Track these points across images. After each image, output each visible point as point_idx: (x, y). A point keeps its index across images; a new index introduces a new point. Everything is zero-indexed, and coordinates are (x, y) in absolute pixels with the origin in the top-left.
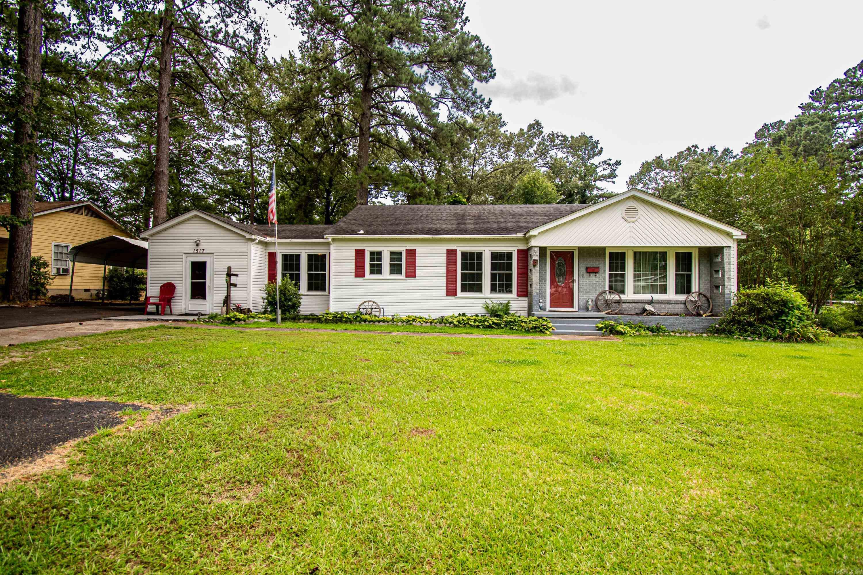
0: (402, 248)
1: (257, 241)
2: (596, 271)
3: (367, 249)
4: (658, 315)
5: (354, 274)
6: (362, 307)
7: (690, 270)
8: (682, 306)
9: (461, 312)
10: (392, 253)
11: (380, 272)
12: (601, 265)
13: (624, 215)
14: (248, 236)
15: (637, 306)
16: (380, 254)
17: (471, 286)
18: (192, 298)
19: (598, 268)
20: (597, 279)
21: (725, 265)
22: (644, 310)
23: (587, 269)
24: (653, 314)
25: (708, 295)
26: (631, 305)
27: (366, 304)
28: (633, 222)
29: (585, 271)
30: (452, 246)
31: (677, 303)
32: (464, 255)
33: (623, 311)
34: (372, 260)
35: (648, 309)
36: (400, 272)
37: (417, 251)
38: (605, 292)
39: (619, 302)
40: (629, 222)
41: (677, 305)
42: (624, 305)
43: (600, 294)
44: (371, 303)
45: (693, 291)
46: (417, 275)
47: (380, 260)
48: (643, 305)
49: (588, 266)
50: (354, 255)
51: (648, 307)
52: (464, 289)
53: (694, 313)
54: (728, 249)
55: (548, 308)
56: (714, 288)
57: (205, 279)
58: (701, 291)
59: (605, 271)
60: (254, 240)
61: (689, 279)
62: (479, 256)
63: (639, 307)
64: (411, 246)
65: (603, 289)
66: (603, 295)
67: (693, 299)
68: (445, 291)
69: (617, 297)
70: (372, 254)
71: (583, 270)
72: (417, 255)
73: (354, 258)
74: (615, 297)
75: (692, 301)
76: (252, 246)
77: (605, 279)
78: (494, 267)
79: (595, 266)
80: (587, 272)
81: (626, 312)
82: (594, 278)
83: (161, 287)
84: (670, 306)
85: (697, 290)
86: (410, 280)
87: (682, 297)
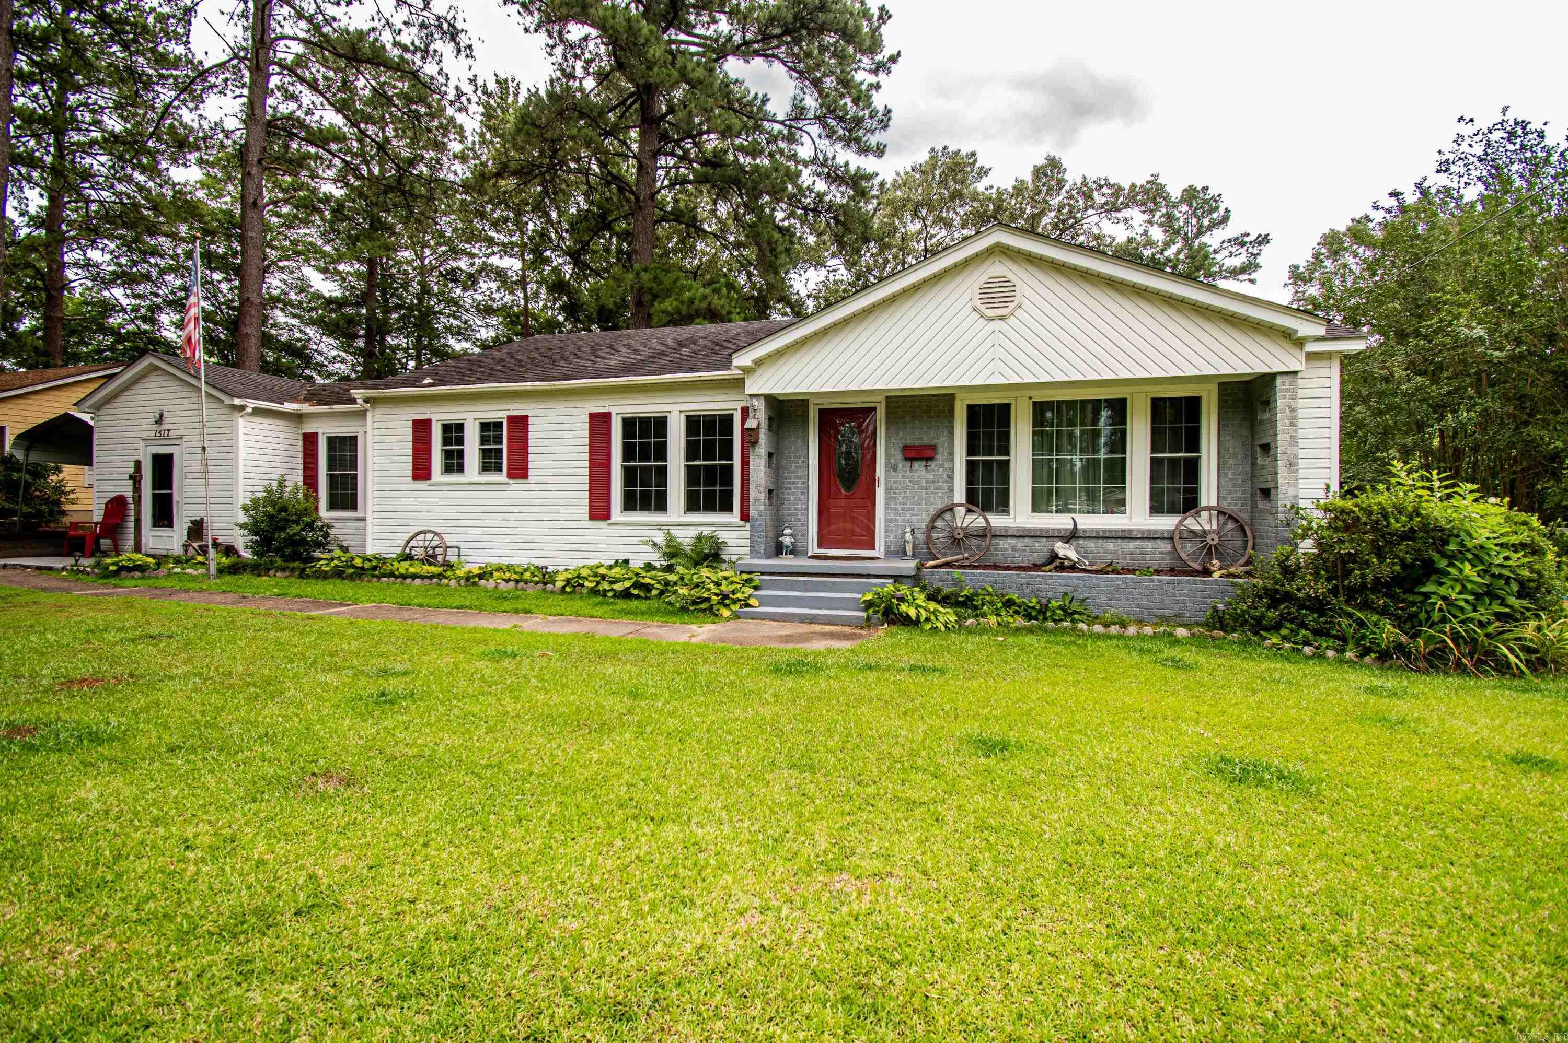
0: (499, 412)
1: (249, 410)
2: (927, 453)
3: (434, 418)
4: (1085, 571)
5: (410, 473)
6: (413, 543)
7: (1194, 443)
8: (1165, 546)
9: (621, 557)
10: (485, 426)
11: (461, 469)
12: (942, 441)
13: (977, 303)
14: (227, 400)
15: (1037, 544)
16: (460, 427)
17: (646, 496)
18: (154, 526)
19: (933, 448)
20: (931, 477)
21: (1280, 429)
22: (1054, 557)
23: (906, 449)
24: (1073, 568)
25: (1245, 516)
26: (1019, 544)
27: (422, 537)
28: (1002, 318)
29: (899, 456)
30: (600, 406)
31: (1149, 536)
32: (628, 423)
33: (999, 560)
34: (446, 442)
35: (1061, 553)
36: (498, 469)
37: (530, 421)
38: (950, 509)
39: (985, 534)
40: (992, 319)
41: (1150, 545)
42: (1002, 543)
43: (939, 515)
44: (430, 536)
45: (1204, 503)
46: (531, 472)
47: (460, 441)
48: (1051, 541)
49: (909, 442)
50: (410, 431)
51: (1066, 551)
52: (630, 504)
53: (1196, 566)
54: (1288, 380)
55: (813, 549)
56: (1259, 497)
57: (171, 488)
58: (1224, 504)
59: (951, 454)
60: (242, 408)
61: (1192, 470)
62: (661, 424)
63: (1040, 549)
64: (517, 409)
65: (947, 502)
66: (947, 516)
67: (1197, 528)
68: (587, 509)
69: (980, 522)
70: (447, 428)
71: (898, 455)
72: (531, 428)
73: (410, 438)
74: (977, 521)
75: (1192, 532)
76: (241, 420)
77: (951, 475)
78: (692, 451)
79: (926, 441)
80: (907, 459)
81: (1008, 562)
82: (923, 473)
83: (107, 505)
84: (1131, 545)
85: (1213, 503)
86: (517, 484)
87: (1167, 523)
